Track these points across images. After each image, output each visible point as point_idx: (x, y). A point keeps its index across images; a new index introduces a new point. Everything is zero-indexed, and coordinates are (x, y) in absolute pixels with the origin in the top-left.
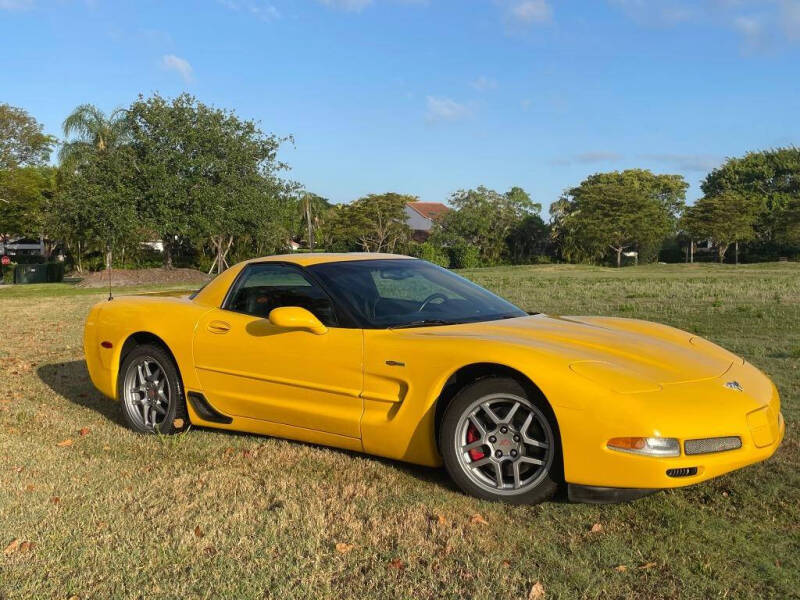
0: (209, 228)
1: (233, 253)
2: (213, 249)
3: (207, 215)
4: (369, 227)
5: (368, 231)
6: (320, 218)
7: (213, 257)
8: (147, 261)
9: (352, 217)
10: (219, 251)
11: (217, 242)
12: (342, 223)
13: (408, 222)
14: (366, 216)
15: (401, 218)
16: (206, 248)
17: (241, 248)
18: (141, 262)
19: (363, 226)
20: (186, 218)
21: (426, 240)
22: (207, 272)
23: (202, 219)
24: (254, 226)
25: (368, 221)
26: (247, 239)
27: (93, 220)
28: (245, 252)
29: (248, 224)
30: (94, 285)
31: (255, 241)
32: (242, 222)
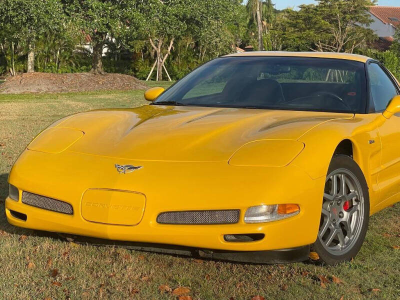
0: (145, 26)
1: (173, 59)
2: (153, 54)
3: (142, 10)
4: (327, 31)
5: (324, 35)
6: (268, 22)
7: (151, 62)
8: (82, 65)
9: (307, 20)
10: (159, 56)
11: (156, 45)
12: (295, 27)
13: (372, 27)
14: (323, 19)
15: (363, 22)
16: (144, 51)
17: (183, 53)
18: (77, 66)
19: (319, 30)
20: (118, 12)
21: (389, 49)
22: (145, 79)
23: (137, 15)
24: (197, 23)
25: (325, 23)
26: (189, 42)
27: (11, 12)
28: (186, 58)
29: (189, 21)
30: (12, 91)
31: (197, 44)
32: (184, 18)
